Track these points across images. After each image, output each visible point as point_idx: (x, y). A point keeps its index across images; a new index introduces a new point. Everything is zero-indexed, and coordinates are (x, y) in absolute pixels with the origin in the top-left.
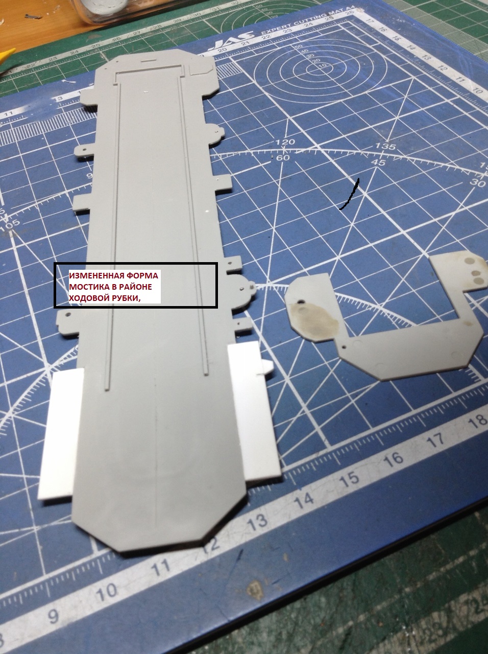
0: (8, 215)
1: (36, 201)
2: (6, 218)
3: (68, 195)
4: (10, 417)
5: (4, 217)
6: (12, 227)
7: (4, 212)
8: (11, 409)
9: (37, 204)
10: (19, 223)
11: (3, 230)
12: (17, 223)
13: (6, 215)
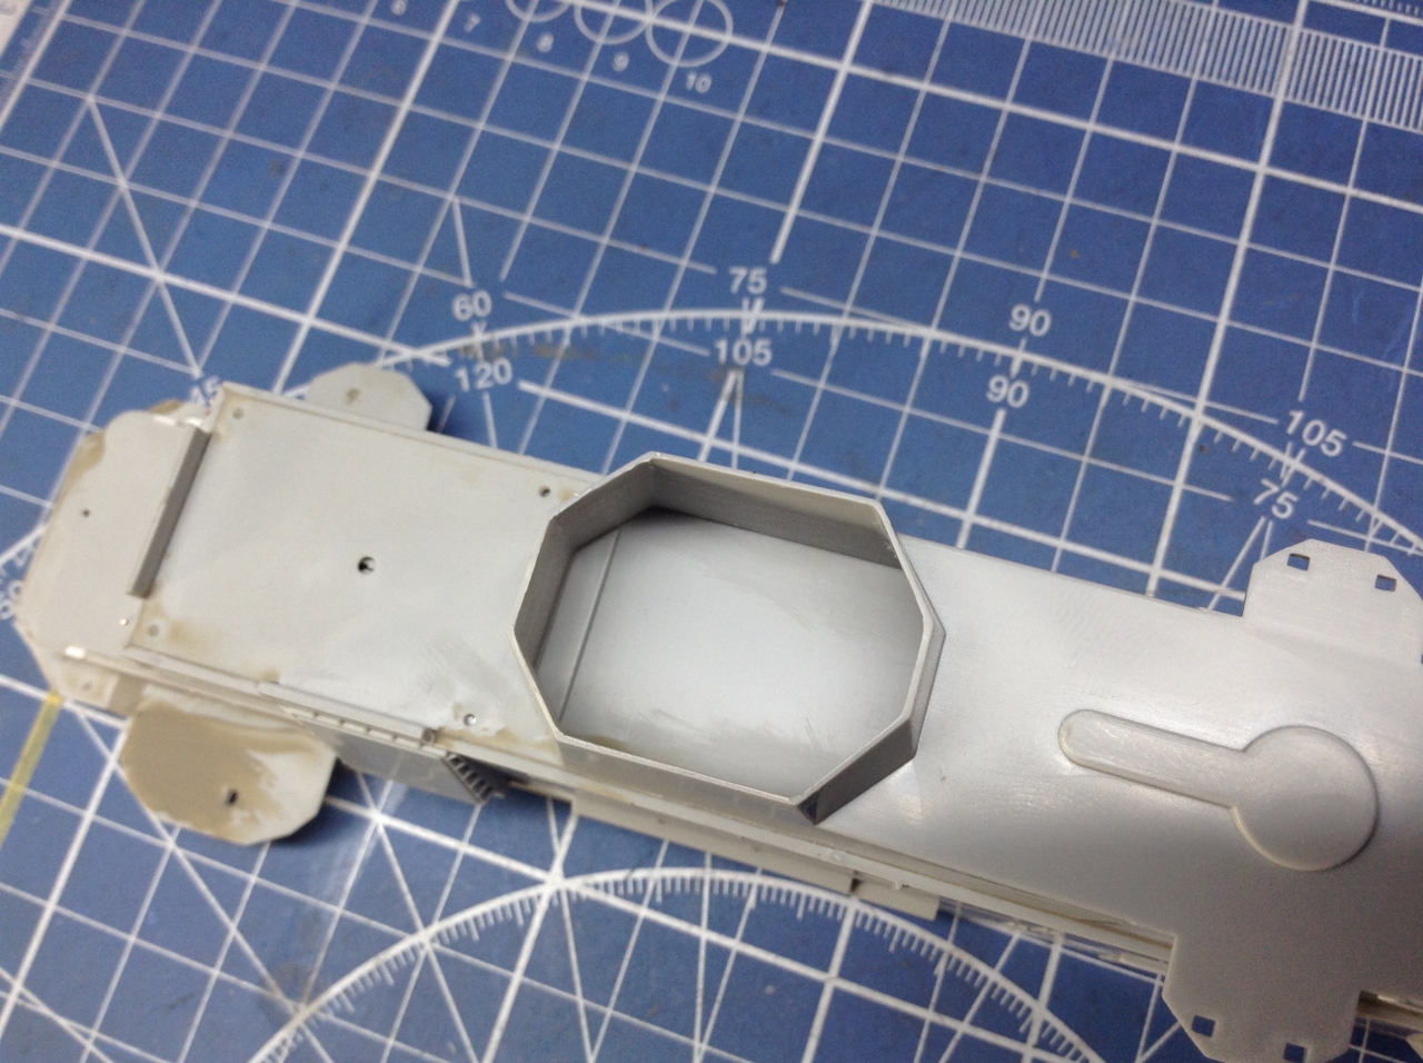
0: (766, 307)
1: (848, 307)
2: (752, 315)
3: (925, 350)
4: (422, 946)
5: (751, 306)
6: (744, 362)
7: (762, 289)
8: (437, 927)
9: (844, 321)
11: (723, 356)
12: (762, 356)
13: (759, 303)
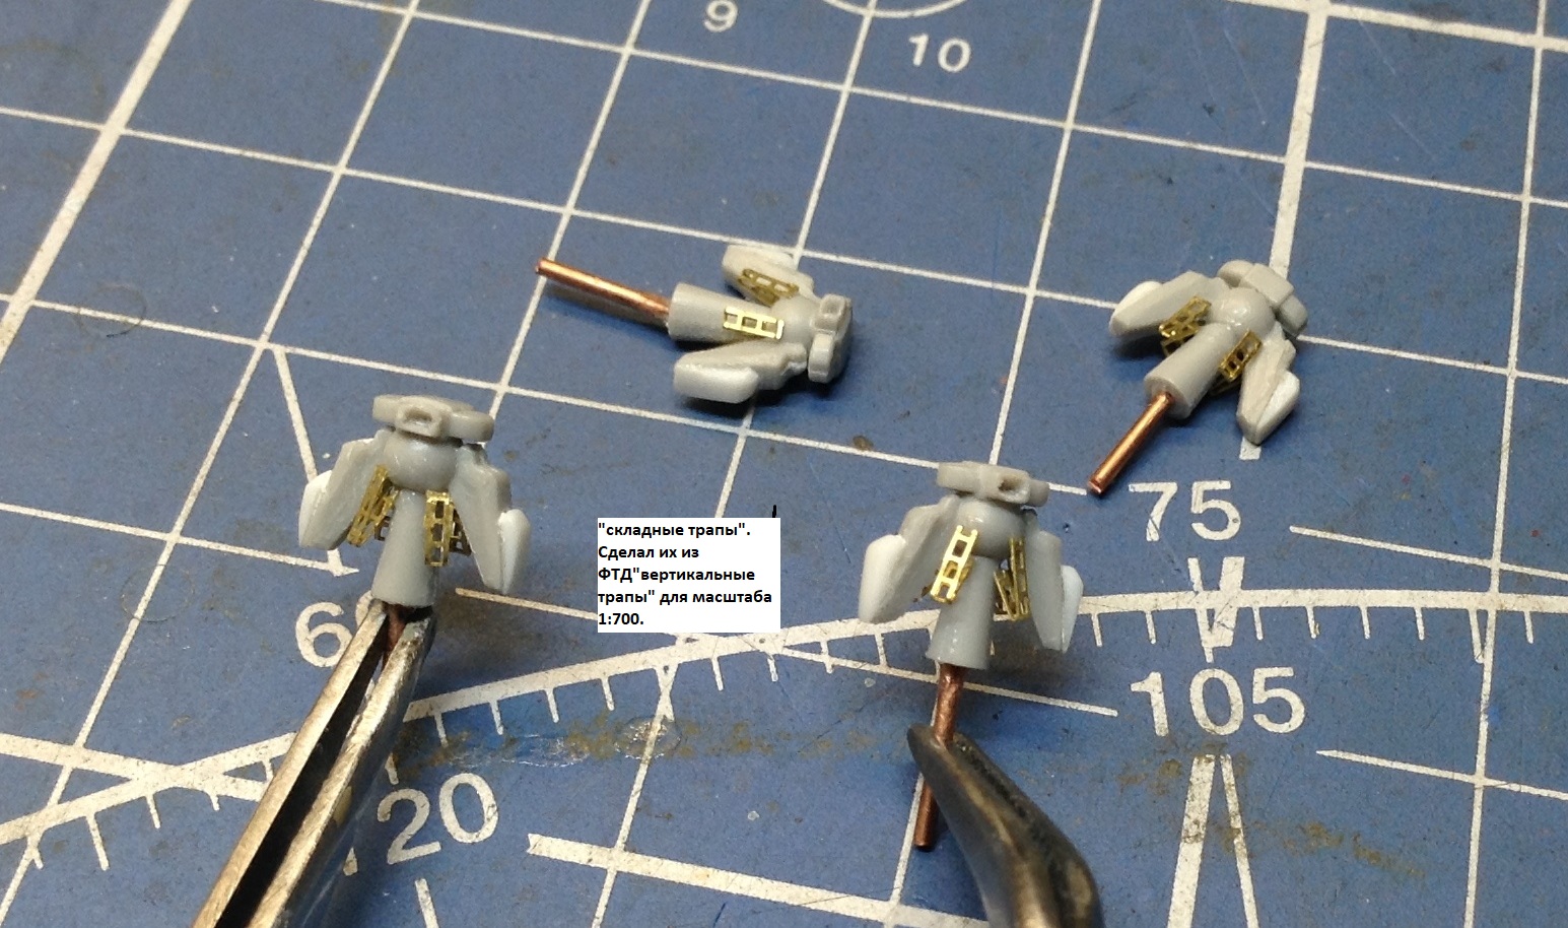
0: (1248, 583)
1: (1495, 564)
5: (1211, 582)
6: (1231, 727)
7: (1233, 529)
9: (1492, 600)
10: (1297, 719)
11: (1161, 719)
13: (1233, 569)
